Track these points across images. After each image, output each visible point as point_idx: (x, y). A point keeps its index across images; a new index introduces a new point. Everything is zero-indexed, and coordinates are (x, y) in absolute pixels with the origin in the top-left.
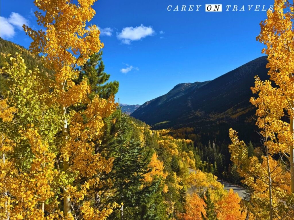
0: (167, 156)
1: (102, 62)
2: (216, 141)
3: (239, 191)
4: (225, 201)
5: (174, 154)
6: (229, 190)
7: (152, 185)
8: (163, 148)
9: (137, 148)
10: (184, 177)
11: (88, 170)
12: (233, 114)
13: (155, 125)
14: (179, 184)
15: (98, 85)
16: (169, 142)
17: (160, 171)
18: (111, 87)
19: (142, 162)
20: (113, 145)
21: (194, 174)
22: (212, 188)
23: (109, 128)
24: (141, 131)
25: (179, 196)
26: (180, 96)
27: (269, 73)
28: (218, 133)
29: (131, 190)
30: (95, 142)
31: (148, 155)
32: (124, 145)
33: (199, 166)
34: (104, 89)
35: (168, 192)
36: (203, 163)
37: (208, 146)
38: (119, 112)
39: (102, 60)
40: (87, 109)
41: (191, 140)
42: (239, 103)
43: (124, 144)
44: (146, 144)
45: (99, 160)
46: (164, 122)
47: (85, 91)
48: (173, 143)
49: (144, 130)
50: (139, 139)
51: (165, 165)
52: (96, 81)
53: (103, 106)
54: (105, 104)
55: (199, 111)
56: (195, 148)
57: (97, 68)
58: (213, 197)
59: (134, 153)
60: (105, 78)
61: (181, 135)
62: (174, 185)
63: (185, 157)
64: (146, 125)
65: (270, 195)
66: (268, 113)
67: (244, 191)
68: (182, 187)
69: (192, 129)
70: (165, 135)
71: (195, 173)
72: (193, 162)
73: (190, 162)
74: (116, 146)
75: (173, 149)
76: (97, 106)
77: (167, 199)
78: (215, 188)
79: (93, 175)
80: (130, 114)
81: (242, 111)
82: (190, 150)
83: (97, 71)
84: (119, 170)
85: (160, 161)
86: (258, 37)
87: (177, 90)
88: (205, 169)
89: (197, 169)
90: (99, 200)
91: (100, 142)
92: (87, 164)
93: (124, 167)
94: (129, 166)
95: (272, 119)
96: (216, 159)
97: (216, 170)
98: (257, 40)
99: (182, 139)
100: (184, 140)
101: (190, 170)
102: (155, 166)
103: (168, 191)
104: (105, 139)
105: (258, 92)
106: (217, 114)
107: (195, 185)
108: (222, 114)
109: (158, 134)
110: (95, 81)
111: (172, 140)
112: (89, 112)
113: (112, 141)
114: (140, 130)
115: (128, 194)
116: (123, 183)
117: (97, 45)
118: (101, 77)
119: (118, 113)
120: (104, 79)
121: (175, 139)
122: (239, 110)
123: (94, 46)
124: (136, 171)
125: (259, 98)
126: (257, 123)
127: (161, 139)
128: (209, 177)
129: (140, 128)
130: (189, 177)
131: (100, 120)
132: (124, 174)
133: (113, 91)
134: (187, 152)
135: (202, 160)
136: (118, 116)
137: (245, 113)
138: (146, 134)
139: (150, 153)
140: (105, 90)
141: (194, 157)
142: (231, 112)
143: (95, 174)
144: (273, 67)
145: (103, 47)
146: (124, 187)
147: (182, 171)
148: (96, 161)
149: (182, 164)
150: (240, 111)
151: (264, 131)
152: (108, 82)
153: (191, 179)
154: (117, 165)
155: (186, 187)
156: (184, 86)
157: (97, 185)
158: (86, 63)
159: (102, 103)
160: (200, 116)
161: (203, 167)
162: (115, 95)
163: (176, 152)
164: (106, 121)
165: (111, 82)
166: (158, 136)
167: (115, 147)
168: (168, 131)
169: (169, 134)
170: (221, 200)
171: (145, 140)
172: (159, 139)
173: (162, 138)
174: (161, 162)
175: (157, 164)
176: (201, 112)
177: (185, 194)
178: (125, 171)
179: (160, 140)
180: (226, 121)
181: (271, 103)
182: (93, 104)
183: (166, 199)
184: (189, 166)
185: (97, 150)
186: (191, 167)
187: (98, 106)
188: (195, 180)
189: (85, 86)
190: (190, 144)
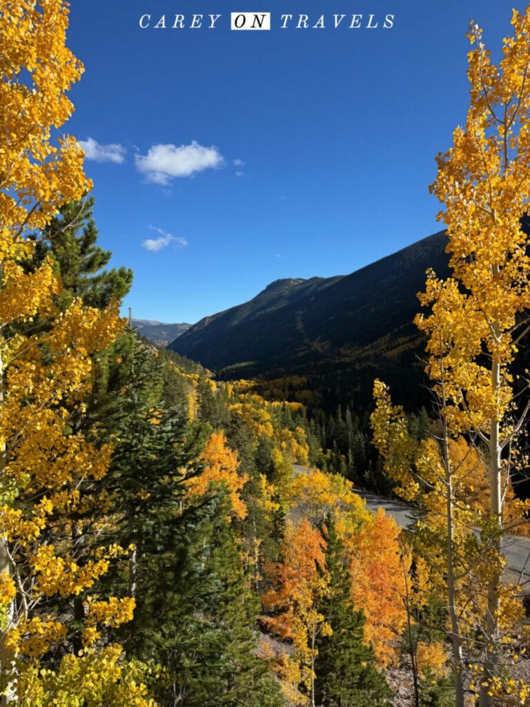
0: (246, 438)
1: (92, 223)
2: (352, 406)
3: (398, 513)
4: (369, 535)
5: (264, 434)
6: (376, 510)
7: (203, 505)
8: (239, 422)
9: (172, 423)
10: (283, 483)
11: (51, 472)
12: (389, 349)
13: (224, 369)
14: (273, 499)
15: (82, 276)
16: (255, 407)
17: (231, 472)
18: (112, 281)
19: (183, 453)
20: (115, 415)
21: (304, 478)
22: (342, 507)
23: (104, 376)
24: (192, 384)
25: (271, 525)
26: (280, 306)
27: (452, 264)
28: (358, 388)
29: (154, 516)
30: (70, 409)
31: (197, 437)
32: (140, 416)
33: (317, 460)
34: (95, 286)
35: (247, 518)
36: (325, 452)
37: (335, 417)
38: (130, 339)
39: (93, 218)
40: (51, 332)
41: (300, 404)
42: (402, 326)
43: (141, 412)
44: (202, 412)
45: (78, 449)
46: (243, 364)
47: (46, 289)
48: (262, 411)
49: (199, 380)
50: (185, 402)
51: (242, 459)
52: (77, 267)
53: (92, 324)
54: (95, 319)
55: (320, 342)
56: (309, 420)
57: (80, 234)
58: (343, 526)
59: (164, 432)
60: (100, 259)
61: (281, 391)
62: (260, 502)
63: (287, 439)
64: (204, 370)
65: (450, 520)
66: (451, 347)
67: (408, 513)
68: (278, 506)
69: (304, 379)
70: (244, 392)
71: (306, 475)
72: (304, 452)
73: (298, 451)
74: (120, 418)
75: (262, 424)
76: (76, 323)
77: (245, 533)
78: (347, 508)
79: (65, 483)
80: (166, 343)
81: (407, 342)
82: (298, 425)
83: (81, 243)
84: (129, 470)
85: (230, 450)
86: (433, 186)
87: (274, 294)
88: (328, 466)
89: (311, 466)
90: (81, 540)
91: (84, 408)
92: (49, 459)
93: (141, 466)
94: (151, 463)
95: (458, 361)
96: (353, 445)
97: (352, 467)
98: (431, 192)
99: (281, 400)
100: (287, 403)
101: (296, 470)
102: (220, 462)
103: (246, 515)
104: (96, 402)
105: (432, 304)
106: (355, 348)
107: (305, 502)
108: (366, 348)
109: (230, 391)
110: (73, 266)
111: (261, 402)
112: (56, 337)
113: (114, 404)
114: (190, 381)
115: (147, 525)
116: (136, 499)
117: (76, 184)
118: (89, 256)
119: (128, 341)
120: (98, 262)
121: (268, 400)
122: (401, 340)
123: (69, 186)
124: (167, 473)
125: (432, 316)
126: (427, 368)
127: (237, 402)
128: (335, 484)
129: (188, 376)
130: (294, 484)
131: (82, 358)
132: (140, 481)
133: (116, 290)
134: (291, 430)
135: (323, 447)
136: (126, 348)
137: (413, 347)
138: (203, 390)
139: (201, 433)
140: (98, 287)
141: (307, 441)
142: (385, 343)
143: (68, 481)
144: (458, 250)
145: (91, 188)
146: (138, 509)
147: (279, 471)
148: (72, 451)
149: (280, 456)
150: (404, 343)
151: (441, 386)
152: (108, 268)
153: (298, 488)
154: (123, 461)
155: (286, 507)
156: (288, 285)
157: (74, 506)
158: (49, 224)
159: (90, 318)
160: (321, 351)
161: (324, 461)
162: (122, 299)
163: (268, 430)
164: (99, 360)
165: (114, 270)
166: (230, 395)
167: (118, 419)
168: (252, 384)
169: (254, 390)
170: (359, 533)
171: (200, 403)
172: (231, 402)
173: (239, 398)
174: (233, 451)
175: (225, 456)
176: (323, 344)
177: (283, 520)
178: (141, 474)
179: (233, 404)
180: (374, 363)
181: (455, 326)
182: (68, 319)
183: (242, 534)
184: (296, 460)
185: (78, 426)
186: (299, 462)
187: (80, 324)
188: (306, 491)
189: (48, 276)
190: (299, 411)
